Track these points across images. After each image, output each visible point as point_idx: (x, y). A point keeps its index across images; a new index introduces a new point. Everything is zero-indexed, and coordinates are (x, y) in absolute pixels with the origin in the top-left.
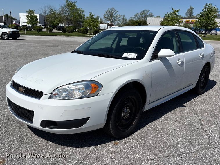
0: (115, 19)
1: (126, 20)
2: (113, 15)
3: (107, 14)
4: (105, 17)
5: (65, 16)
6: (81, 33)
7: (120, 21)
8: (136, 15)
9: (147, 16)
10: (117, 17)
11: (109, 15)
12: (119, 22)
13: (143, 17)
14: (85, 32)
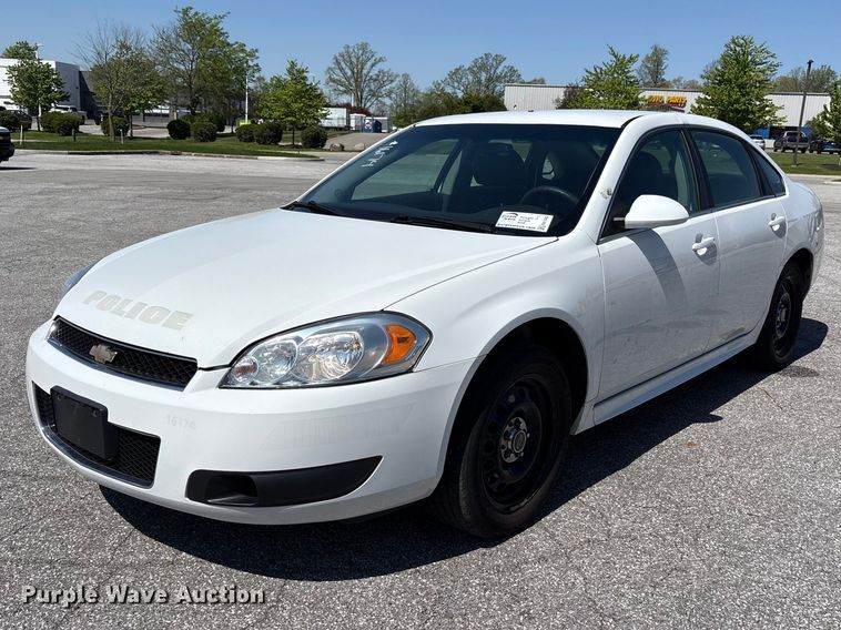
0: (373, 87)
1: (416, 93)
2: (365, 72)
3: (341, 69)
4: (334, 81)
5: (176, 73)
6: (251, 140)
7: (393, 96)
8: (455, 75)
9: (498, 79)
10: (380, 80)
11: (349, 73)
12: (388, 101)
13: (479, 82)
14: (267, 139)
